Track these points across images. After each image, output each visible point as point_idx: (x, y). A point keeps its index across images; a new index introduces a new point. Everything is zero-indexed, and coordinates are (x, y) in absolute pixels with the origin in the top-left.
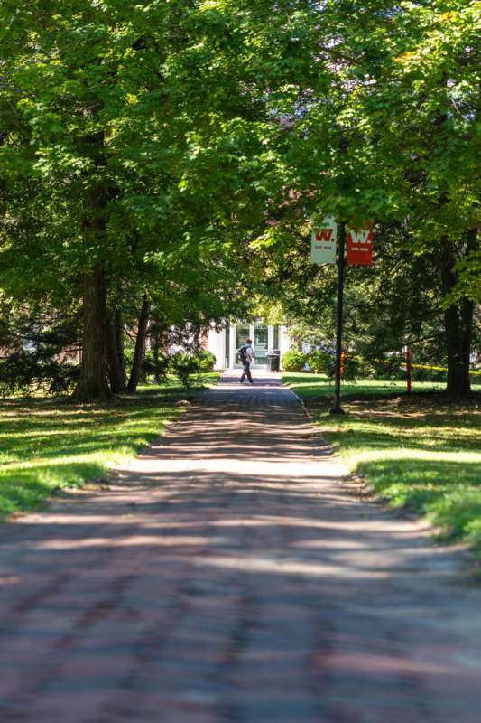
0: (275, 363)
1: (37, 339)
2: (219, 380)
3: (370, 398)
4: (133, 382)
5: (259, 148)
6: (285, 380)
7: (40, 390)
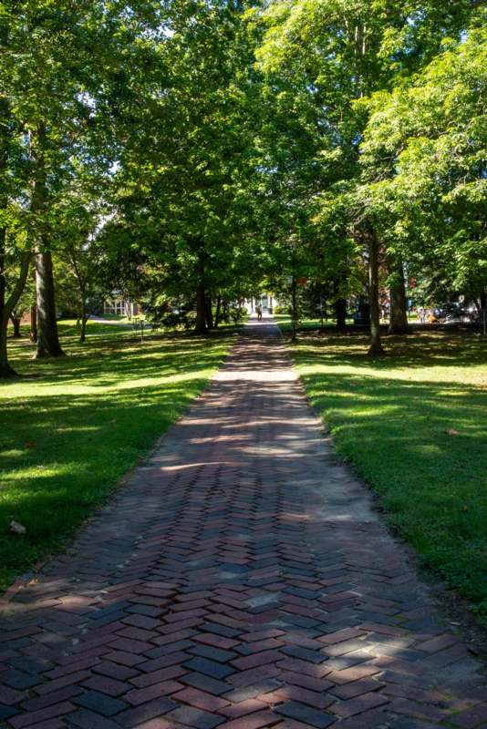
0: (271, 311)
1: (179, 309)
2: (249, 319)
3: (308, 330)
4: (216, 324)
5: (260, 252)
6: (275, 318)
7: (180, 328)
